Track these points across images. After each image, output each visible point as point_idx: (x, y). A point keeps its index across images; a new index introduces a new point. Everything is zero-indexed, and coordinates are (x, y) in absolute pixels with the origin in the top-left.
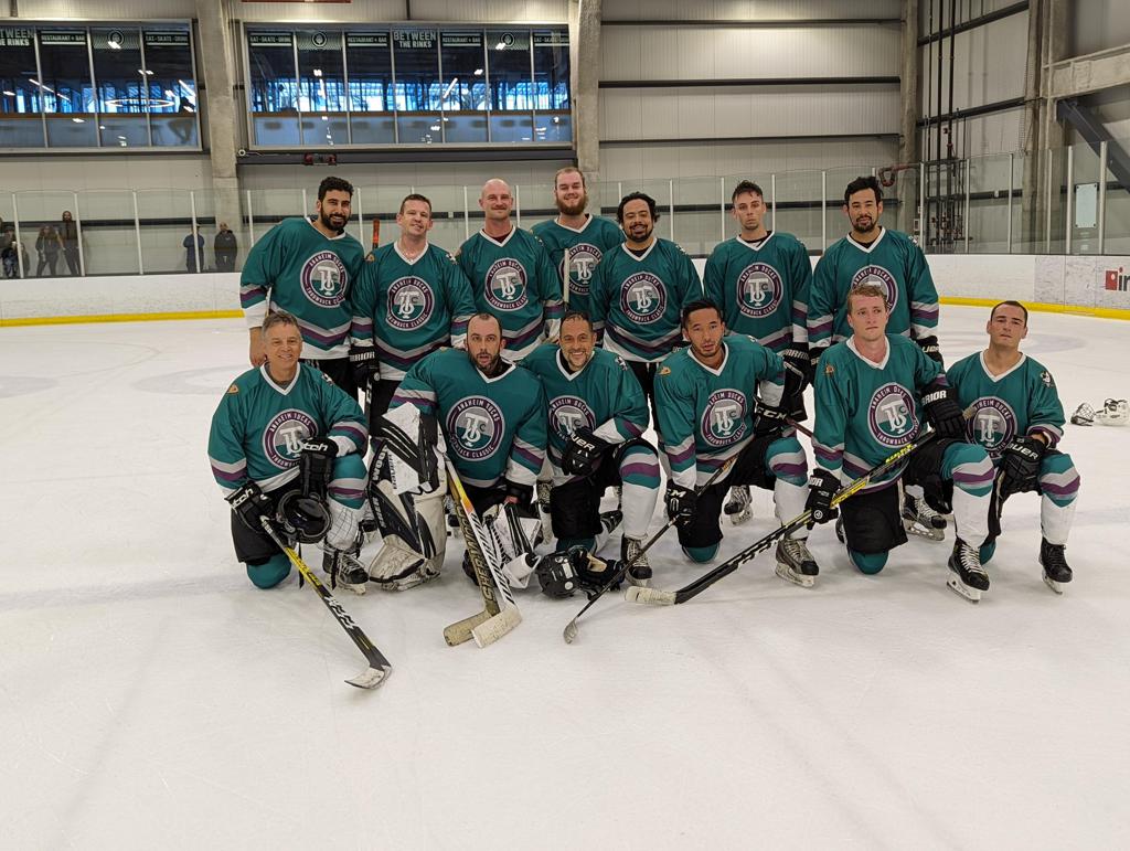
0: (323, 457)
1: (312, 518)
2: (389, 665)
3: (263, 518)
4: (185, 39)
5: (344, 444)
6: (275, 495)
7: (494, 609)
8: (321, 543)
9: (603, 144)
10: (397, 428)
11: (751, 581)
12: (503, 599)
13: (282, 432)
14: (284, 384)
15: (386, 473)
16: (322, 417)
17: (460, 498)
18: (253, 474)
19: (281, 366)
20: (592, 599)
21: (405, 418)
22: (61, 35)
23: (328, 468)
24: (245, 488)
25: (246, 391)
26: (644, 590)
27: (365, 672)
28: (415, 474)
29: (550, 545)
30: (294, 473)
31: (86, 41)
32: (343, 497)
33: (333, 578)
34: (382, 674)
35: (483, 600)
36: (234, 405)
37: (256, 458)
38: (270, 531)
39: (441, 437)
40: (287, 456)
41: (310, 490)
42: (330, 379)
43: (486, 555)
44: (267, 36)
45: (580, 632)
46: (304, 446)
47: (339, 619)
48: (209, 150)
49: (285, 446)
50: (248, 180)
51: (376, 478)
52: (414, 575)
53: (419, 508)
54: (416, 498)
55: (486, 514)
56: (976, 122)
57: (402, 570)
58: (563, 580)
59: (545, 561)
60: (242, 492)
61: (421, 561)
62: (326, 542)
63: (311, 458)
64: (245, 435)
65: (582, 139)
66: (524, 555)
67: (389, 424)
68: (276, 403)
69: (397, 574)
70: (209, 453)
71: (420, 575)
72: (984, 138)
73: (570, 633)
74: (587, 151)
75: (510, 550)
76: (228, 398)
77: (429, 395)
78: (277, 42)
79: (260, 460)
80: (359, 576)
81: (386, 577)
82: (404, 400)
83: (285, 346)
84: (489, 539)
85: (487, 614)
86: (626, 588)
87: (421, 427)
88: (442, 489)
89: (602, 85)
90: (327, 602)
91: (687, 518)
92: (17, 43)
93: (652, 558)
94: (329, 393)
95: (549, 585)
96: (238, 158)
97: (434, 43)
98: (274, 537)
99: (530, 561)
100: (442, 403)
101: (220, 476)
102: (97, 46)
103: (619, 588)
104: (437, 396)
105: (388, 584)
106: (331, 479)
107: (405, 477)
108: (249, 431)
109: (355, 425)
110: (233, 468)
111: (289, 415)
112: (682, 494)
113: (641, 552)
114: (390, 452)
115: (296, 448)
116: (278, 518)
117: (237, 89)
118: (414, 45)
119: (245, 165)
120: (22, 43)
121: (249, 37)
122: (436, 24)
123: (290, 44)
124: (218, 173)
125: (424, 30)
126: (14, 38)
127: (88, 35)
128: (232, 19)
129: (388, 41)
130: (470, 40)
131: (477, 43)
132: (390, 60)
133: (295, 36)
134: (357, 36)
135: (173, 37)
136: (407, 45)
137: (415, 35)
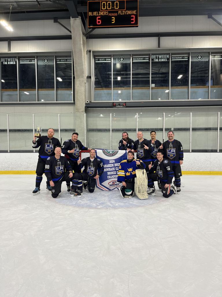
22: (27, 60)
31: (35, 62)
44: (102, 59)
48: (75, 101)
78: (105, 61)
92: (11, 63)
96: (86, 104)
97: (168, 59)
117: (88, 78)
118: (160, 60)
119: (89, 107)
120: (13, 63)
121: (95, 59)
122: (170, 50)
123: (110, 61)
124: (78, 110)
125: (164, 54)
126: (10, 61)
127: (36, 59)
128: (88, 50)
129: (149, 60)
130: (183, 57)
131: (186, 59)
132: (150, 67)
133: (112, 58)
134: (137, 58)
135: (66, 59)
136: (157, 60)
137: (160, 57)
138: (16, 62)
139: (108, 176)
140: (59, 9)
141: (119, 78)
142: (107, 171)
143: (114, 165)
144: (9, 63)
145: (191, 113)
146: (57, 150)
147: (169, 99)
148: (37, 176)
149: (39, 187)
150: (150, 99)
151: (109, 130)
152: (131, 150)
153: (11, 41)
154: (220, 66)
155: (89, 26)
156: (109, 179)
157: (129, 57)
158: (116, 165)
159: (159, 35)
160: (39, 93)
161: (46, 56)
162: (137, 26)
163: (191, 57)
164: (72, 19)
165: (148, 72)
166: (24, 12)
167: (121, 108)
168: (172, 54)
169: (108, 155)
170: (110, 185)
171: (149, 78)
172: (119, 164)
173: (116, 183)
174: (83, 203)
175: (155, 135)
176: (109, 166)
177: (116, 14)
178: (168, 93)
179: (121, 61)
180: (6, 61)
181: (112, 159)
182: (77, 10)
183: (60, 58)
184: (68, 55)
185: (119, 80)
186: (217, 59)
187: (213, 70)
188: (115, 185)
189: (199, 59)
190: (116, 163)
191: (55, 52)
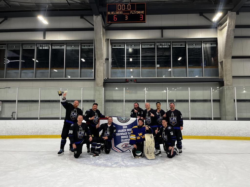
9: (234, 77)
22: (58, 46)
31: (64, 47)
44: (117, 45)
48: (95, 77)
78: (120, 47)
89: (233, 57)
96: (104, 80)
97: (170, 46)
102: (67, 49)
117: (106, 60)
118: (163, 47)
119: (107, 83)
120: (47, 48)
121: (112, 45)
122: (171, 39)
123: (124, 47)
124: (97, 85)
125: (166, 42)
126: (45, 47)
127: (65, 45)
128: (107, 39)
129: (155, 46)
130: (181, 45)
131: (184, 46)
132: (155, 51)
133: (125, 45)
134: (145, 45)
135: (89, 45)
136: (161, 47)
137: (163, 44)
138: (49, 47)
139: (121, 140)
140: (85, 8)
141: (131, 60)
142: (121, 136)
143: (127, 130)
144: (43, 48)
145: (189, 88)
146: (79, 118)
147: (171, 77)
148: (62, 139)
149: (64, 149)
150: (156, 77)
151: (122, 101)
152: (141, 117)
153: (46, 32)
154: (210, 51)
155: (108, 22)
156: (122, 142)
157: (139, 44)
158: (128, 130)
159: (162, 28)
160: (66, 71)
161: (73, 43)
162: (145, 22)
163: (188, 44)
164: (95, 17)
165: (154, 55)
166: (57, 10)
167: (133, 83)
168: (173, 42)
169: (121, 121)
170: (123, 147)
171: (155, 59)
172: (131, 130)
173: (128, 146)
174: (100, 162)
175: (160, 106)
176: (123, 131)
177: (128, 14)
178: (171, 71)
179: (132, 47)
180: (41, 47)
181: (125, 125)
182: (98, 10)
183: (84, 45)
184: (91, 42)
185: (131, 61)
186: (208, 46)
187: (206, 54)
188: (128, 147)
189: (194, 46)
190: (128, 128)
191: (81, 40)
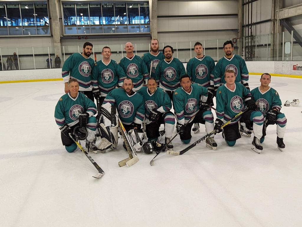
0: (85, 117)
1: (83, 134)
2: (104, 172)
3: (69, 134)
4: (46, 6)
5: (90, 113)
6: (73, 127)
7: (131, 157)
8: (85, 140)
9: (158, 33)
10: (105, 109)
11: (200, 149)
12: (134, 154)
13: (74, 111)
14: (74, 98)
15: (102, 121)
16: (85, 106)
17: (122, 128)
18: (66, 122)
19: (74, 93)
20: (157, 154)
21: (107, 107)
23: (87, 120)
24: (65, 126)
25: (64, 100)
26: (171, 151)
27: (98, 174)
28: (110, 122)
29: (146, 140)
30: (78, 121)
32: (91, 128)
33: (88, 149)
34: (102, 174)
35: (128, 155)
36: (61, 104)
37: (67, 118)
38: (71, 137)
39: (117, 112)
40: (76, 117)
41: (82, 126)
42: (87, 96)
43: (129, 142)
44: (68, 5)
45: (154, 162)
46: (80, 114)
47: (90, 160)
48: (53, 35)
49: (75, 114)
50: (63, 43)
51: (99, 123)
52: (110, 148)
53: (111, 131)
54: (110, 128)
55: (129, 132)
56: (258, 26)
57: (106, 147)
58: (150, 149)
59: (145, 144)
60: (64, 127)
61: (112, 145)
62: (86, 140)
63: (82, 117)
64: (64, 111)
65: (153, 31)
66: (139, 142)
67: (103, 108)
68: (72, 103)
69: (105, 148)
70: (55, 116)
71: (111, 148)
72: (260, 30)
73: (152, 163)
74: (154, 35)
75: (135, 141)
76: (59, 102)
77: (113, 100)
79: (68, 118)
80: (95, 149)
81: (102, 149)
82: (107, 102)
83: (75, 88)
84: (130, 139)
85: (130, 158)
86: (167, 151)
87: (112, 109)
88: (117, 126)
89: (158, 17)
90: (87, 156)
91: (182, 132)
93: (173, 143)
94: (86, 100)
95: (146, 150)
96: (61, 37)
97: (113, 6)
98: (72, 139)
99: (141, 144)
100: (117, 103)
101: (58, 123)
102: (22, 8)
103: (165, 151)
104: (115, 101)
105: (103, 151)
106: (88, 123)
107: (107, 122)
108: (65, 110)
109: (94, 108)
110: (61, 120)
111: (76, 106)
112: (181, 126)
113: (170, 141)
114: (103, 116)
115: (78, 115)
116: (74, 133)
117: (60, 19)
118: (107, 7)
119: (63, 40)
120: (2, 7)
121: (63, 5)
124: (55, 42)
125: (110, 2)
130: (122, 5)
132: (101, 10)
133: (75, 5)
134: (92, 5)
135: (43, 5)
137: (108, 4)
147: (115, 33)
150: (103, 33)
157: (87, 4)
161: (27, 3)
163: (127, 5)
183: (38, 4)
189: (133, 6)
